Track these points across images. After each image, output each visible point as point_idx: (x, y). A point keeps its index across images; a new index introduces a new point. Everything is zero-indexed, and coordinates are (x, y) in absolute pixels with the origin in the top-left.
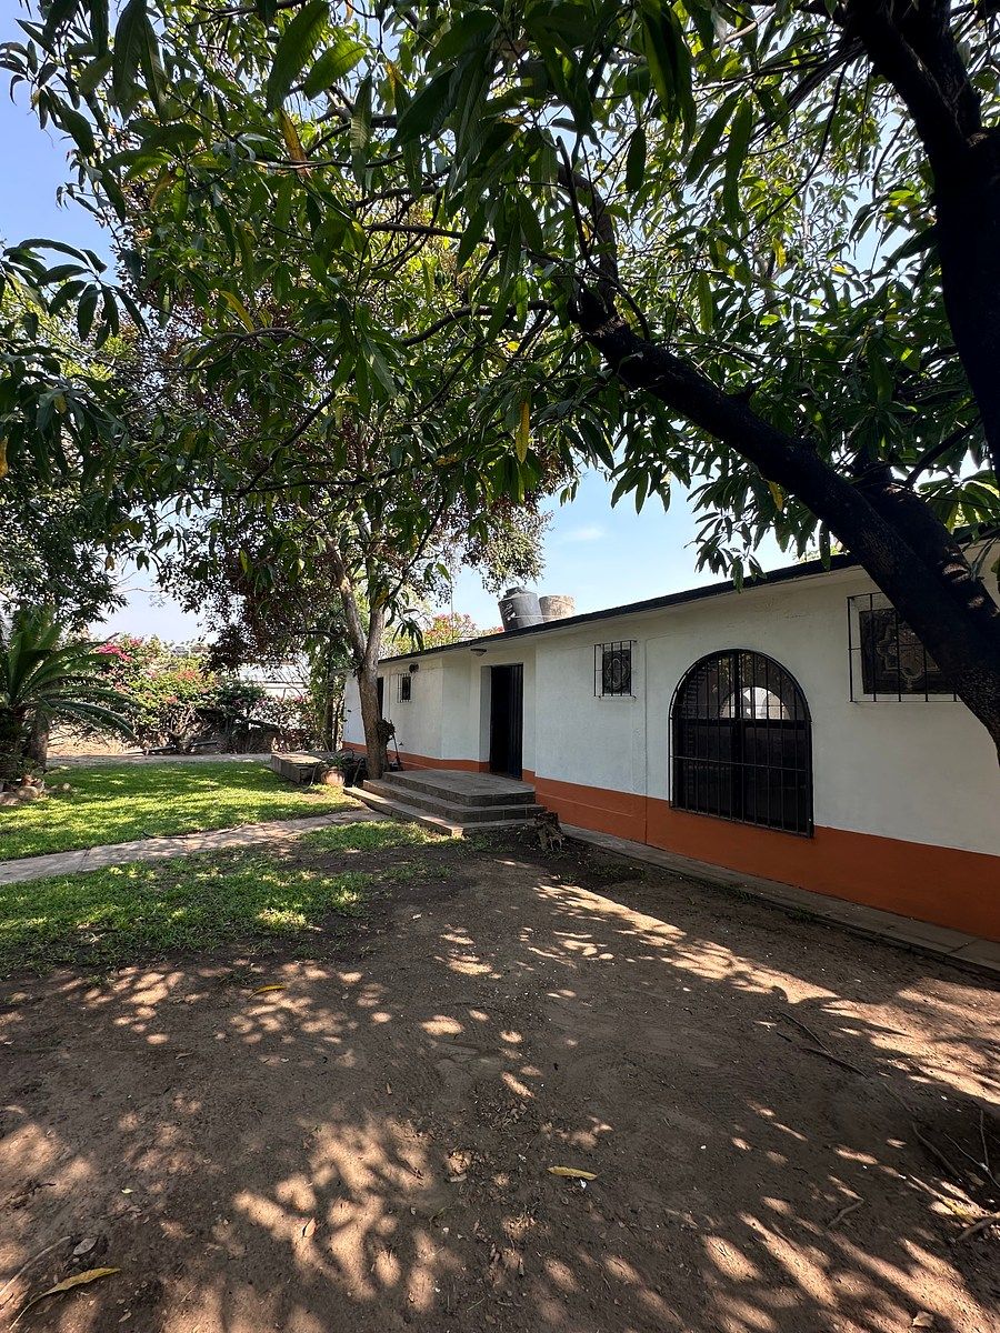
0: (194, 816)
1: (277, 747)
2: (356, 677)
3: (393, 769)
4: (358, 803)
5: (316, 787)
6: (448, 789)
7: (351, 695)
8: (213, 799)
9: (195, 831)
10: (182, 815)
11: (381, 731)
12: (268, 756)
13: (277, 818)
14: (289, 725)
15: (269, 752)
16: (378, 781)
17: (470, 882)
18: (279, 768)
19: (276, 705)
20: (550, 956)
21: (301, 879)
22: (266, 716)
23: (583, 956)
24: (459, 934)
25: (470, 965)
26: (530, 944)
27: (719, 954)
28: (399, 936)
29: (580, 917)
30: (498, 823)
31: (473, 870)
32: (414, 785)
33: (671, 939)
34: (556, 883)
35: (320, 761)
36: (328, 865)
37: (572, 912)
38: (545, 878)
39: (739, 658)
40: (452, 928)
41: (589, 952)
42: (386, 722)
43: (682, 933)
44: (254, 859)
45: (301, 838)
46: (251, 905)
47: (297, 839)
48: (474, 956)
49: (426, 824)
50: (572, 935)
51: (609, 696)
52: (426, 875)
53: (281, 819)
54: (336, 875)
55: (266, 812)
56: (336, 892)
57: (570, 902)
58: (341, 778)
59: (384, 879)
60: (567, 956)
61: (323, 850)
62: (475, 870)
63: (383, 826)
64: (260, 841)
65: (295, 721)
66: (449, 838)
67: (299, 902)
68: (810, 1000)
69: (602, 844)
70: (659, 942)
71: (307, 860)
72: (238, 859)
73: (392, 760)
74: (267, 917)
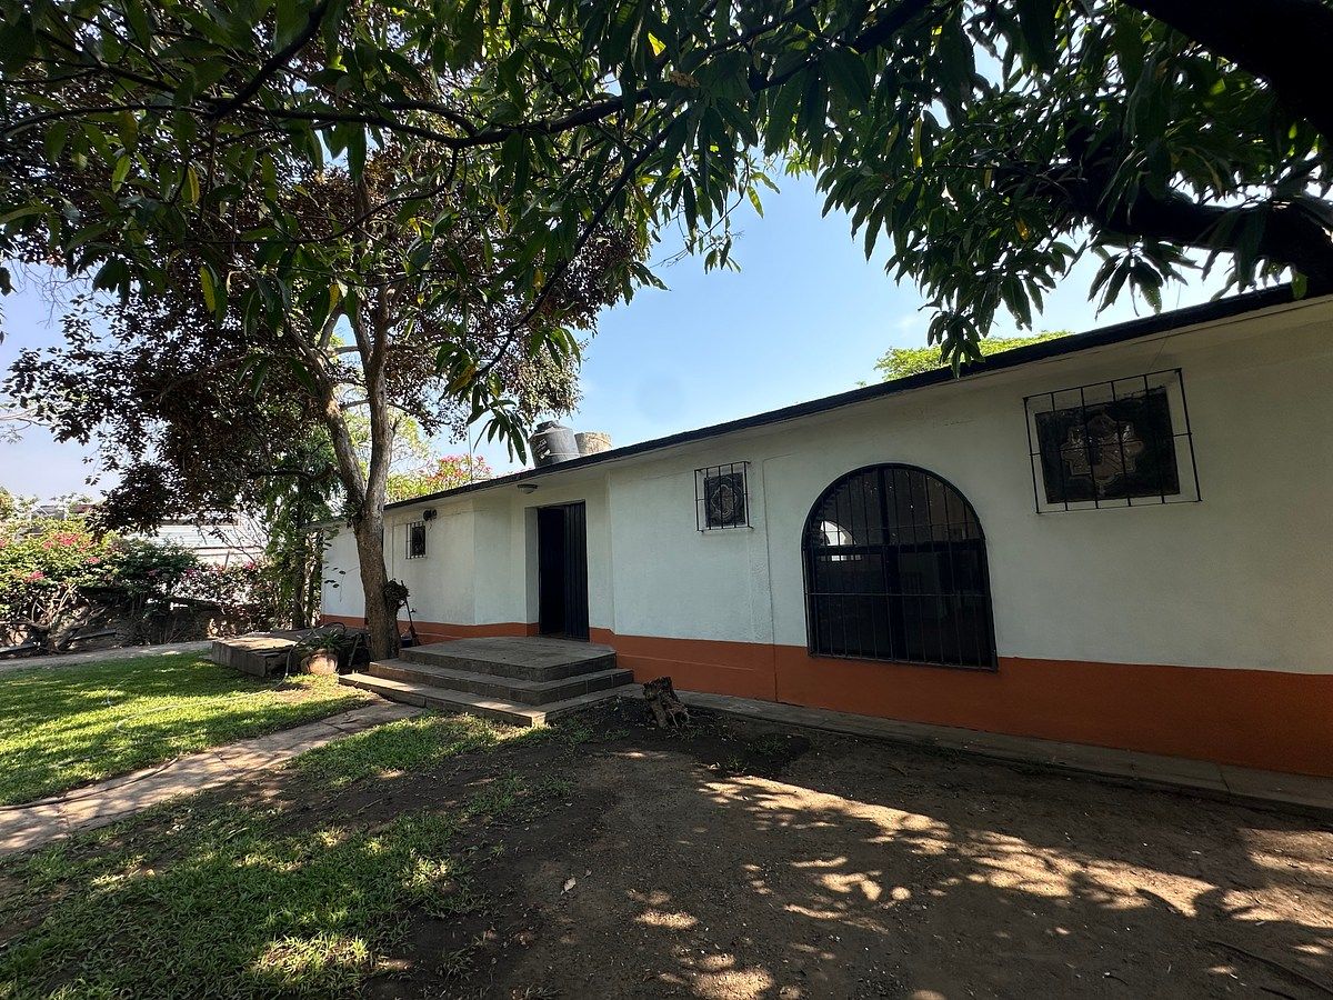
0: (81, 755)
1: (215, 631)
2: (352, 529)
3: (408, 644)
4: (368, 695)
5: (294, 680)
6: (505, 662)
7: (342, 554)
8: (117, 719)
9: (83, 783)
10: (53, 757)
11: (388, 596)
12: (208, 644)
13: (241, 737)
14: (234, 601)
15: (205, 637)
16: (390, 661)
17: (608, 798)
18: (227, 659)
19: (214, 575)
20: (830, 915)
21: (322, 848)
22: (197, 591)
23: (872, 903)
24: (663, 909)
25: (731, 978)
26: (779, 897)
27: (1020, 849)
28: (565, 940)
29: (799, 827)
30: (585, 700)
31: (595, 775)
32: (451, 663)
33: (942, 839)
34: (721, 776)
35: (294, 643)
36: (362, 810)
37: (784, 824)
38: (699, 770)
39: (888, 473)
40: (640, 897)
41: (872, 890)
42: (393, 583)
43: (942, 825)
44: (215, 822)
45: (294, 764)
46: (234, 939)
47: (288, 768)
48: (720, 953)
49: (487, 714)
50: (820, 863)
51: (717, 530)
52: (534, 800)
53: (249, 737)
54: (385, 827)
55: (219, 729)
56: (402, 864)
57: (763, 803)
58: (332, 663)
59: (475, 817)
60: (850, 908)
61: (341, 781)
62: (600, 774)
63: (422, 724)
64: (220, 782)
65: (244, 595)
66: (529, 729)
67: (339, 907)
68: (1198, 901)
69: (730, 709)
70: (933, 846)
71: (318, 805)
72: (182, 827)
73: (405, 633)
74: (280, 963)
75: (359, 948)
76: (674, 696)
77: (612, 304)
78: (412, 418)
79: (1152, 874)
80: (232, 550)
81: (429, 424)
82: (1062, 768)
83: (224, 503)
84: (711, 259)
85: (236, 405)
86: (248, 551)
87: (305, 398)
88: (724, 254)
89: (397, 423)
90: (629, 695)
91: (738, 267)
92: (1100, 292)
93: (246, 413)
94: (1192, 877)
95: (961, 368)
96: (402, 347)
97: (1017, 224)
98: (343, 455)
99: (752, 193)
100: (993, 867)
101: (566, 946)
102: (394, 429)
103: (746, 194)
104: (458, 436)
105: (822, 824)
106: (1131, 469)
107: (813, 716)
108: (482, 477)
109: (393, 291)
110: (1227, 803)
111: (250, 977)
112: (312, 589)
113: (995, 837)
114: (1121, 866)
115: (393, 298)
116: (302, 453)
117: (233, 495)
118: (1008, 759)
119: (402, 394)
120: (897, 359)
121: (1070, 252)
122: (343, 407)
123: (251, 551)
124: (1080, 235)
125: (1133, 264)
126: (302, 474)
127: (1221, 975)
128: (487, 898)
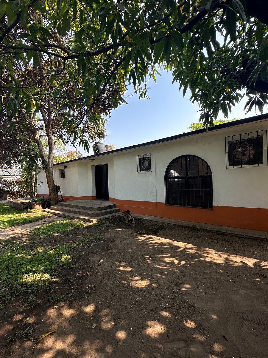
1: (9, 198)
2: (44, 171)
3: (61, 201)
4: (50, 215)
5: (31, 211)
6: (86, 206)
7: (42, 177)
11: (55, 189)
12: (7, 201)
13: (17, 225)
14: (14, 190)
15: (6, 199)
16: (56, 206)
17: (112, 240)
18: (12, 205)
19: (7, 183)
20: (165, 267)
21: (38, 252)
22: (4, 187)
23: (176, 265)
24: (124, 266)
25: (140, 282)
26: (153, 264)
27: (214, 252)
28: (99, 274)
29: (160, 247)
30: (107, 216)
31: (109, 235)
32: (72, 206)
33: (195, 250)
34: (141, 235)
35: (30, 201)
36: (49, 243)
37: (156, 246)
38: (136, 233)
39: (188, 157)
40: (119, 264)
41: (176, 262)
42: (56, 185)
43: (195, 247)
44: (10, 246)
45: (31, 232)
46: (16, 274)
47: (29, 233)
48: (138, 276)
49: (81, 219)
50: (164, 256)
51: (142, 172)
52: (93, 240)
53: (19, 225)
54: (55, 247)
55: (11, 223)
56: (59, 256)
57: (151, 241)
58: (41, 206)
59: (77, 245)
60: (170, 266)
61: (43, 236)
62: (110, 235)
63: (64, 222)
64: (11, 236)
65: (16, 188)
66: (93, 223)
67: (43, 266)
68: (255, 264)
69: (145, 218)
70: (192, 251)
71: (37, 242)
72: (2, 247)
73: (60, 199)
74: (28, 279)
75: (47, 276)
76: (130, 215)
77: (115, 108)
78: (60, 140)
79: (245, 258)
80: (12, 176)
81: (65, 142)
82: (226, 233)
83: (9, 163)
84: (141, 95)
85: (10, 135)
86: (17, 176)
87: (29, 134)
88: (145, 94)
89: (55, 141)
90: (119, 215)
91: (149, 98)
92: (247, 108)
93: (13, 138)
94: (254, 258)
95: (208, 129)
96: (56, 120)
97: (226, 87)
98: (41, 151)
99: (153, 76)
100: (207, 256)
101: (99, 275)
102: (54, 143)
103: (152, 76)
104: (73, 145)
105: (165, 246)
106: (251, 157)
107: (166, 220)
108: (81, 157)
109: (52, 103)
110: (266, 241)
111: (20, 283)
112: (35, 187)
113: (208, 249)
114: (238, 256)
115: (52, 105)
116: (29, 149)
117: (11, 161)
118: (213, 231)
119: (57, 133)
120: (194, 125)
121: (240, 96)
122: (40, 137)
123: (18, 176)
124: (243, 91)
125: (256, 100)
126: (30, 155)
127: (257, 280)
128: (80, 264)
